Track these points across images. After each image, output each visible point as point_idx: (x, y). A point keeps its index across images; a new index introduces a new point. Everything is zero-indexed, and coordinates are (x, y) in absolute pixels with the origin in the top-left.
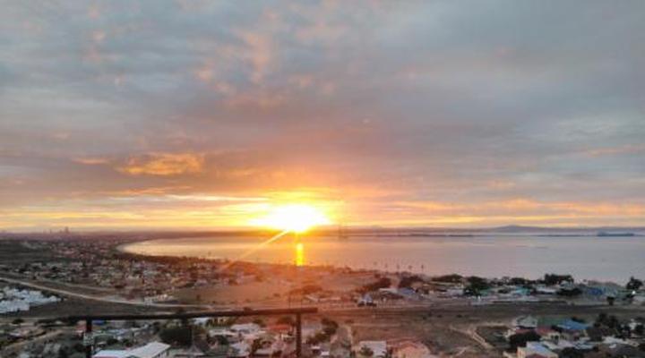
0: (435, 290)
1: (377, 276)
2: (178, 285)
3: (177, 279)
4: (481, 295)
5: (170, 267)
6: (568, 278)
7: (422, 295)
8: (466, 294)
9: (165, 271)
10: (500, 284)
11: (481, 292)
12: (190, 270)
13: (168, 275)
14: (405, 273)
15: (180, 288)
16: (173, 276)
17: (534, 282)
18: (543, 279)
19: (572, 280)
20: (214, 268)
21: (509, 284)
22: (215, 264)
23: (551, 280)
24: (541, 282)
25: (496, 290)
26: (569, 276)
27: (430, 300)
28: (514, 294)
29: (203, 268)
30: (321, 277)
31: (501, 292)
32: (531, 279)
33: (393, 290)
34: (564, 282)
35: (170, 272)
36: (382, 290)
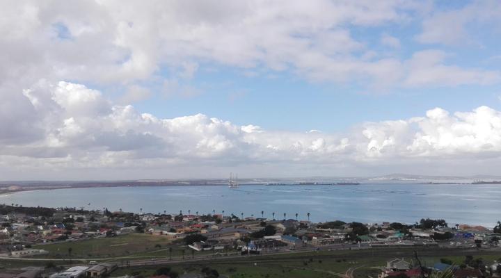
0: (318, 236)
1: (263, 224)
2: (50, 238)
3: (50, 231)
4: (360, 240)
5: (43, 219)
6: (442, 223)
7: (306, 241)
8: (346, 239)
9: (37, 223)
10: (380, 229)
11: (361, 237)
12: (65, 221)
13: (41, 228)
14: (291, 221)
15: (52, 241)
16: (46, 228)
17: (411, 227)
18: (419, 224)
19: (446, 225)
20: (92, 219)
21: (387, 229)
22: (93, 215)
23: (427, 225)
24: (417, 227)
25: (375, 235)
26: (443, 221)
27: (312, 246)
28: (392, 239)
29: (80, 220)
30: (206, 227)
31: (379, 236)
32: (409, 224)
33: (278, 237)
34: (438, 226)
35: (43, 225)
36: (266, 237)
